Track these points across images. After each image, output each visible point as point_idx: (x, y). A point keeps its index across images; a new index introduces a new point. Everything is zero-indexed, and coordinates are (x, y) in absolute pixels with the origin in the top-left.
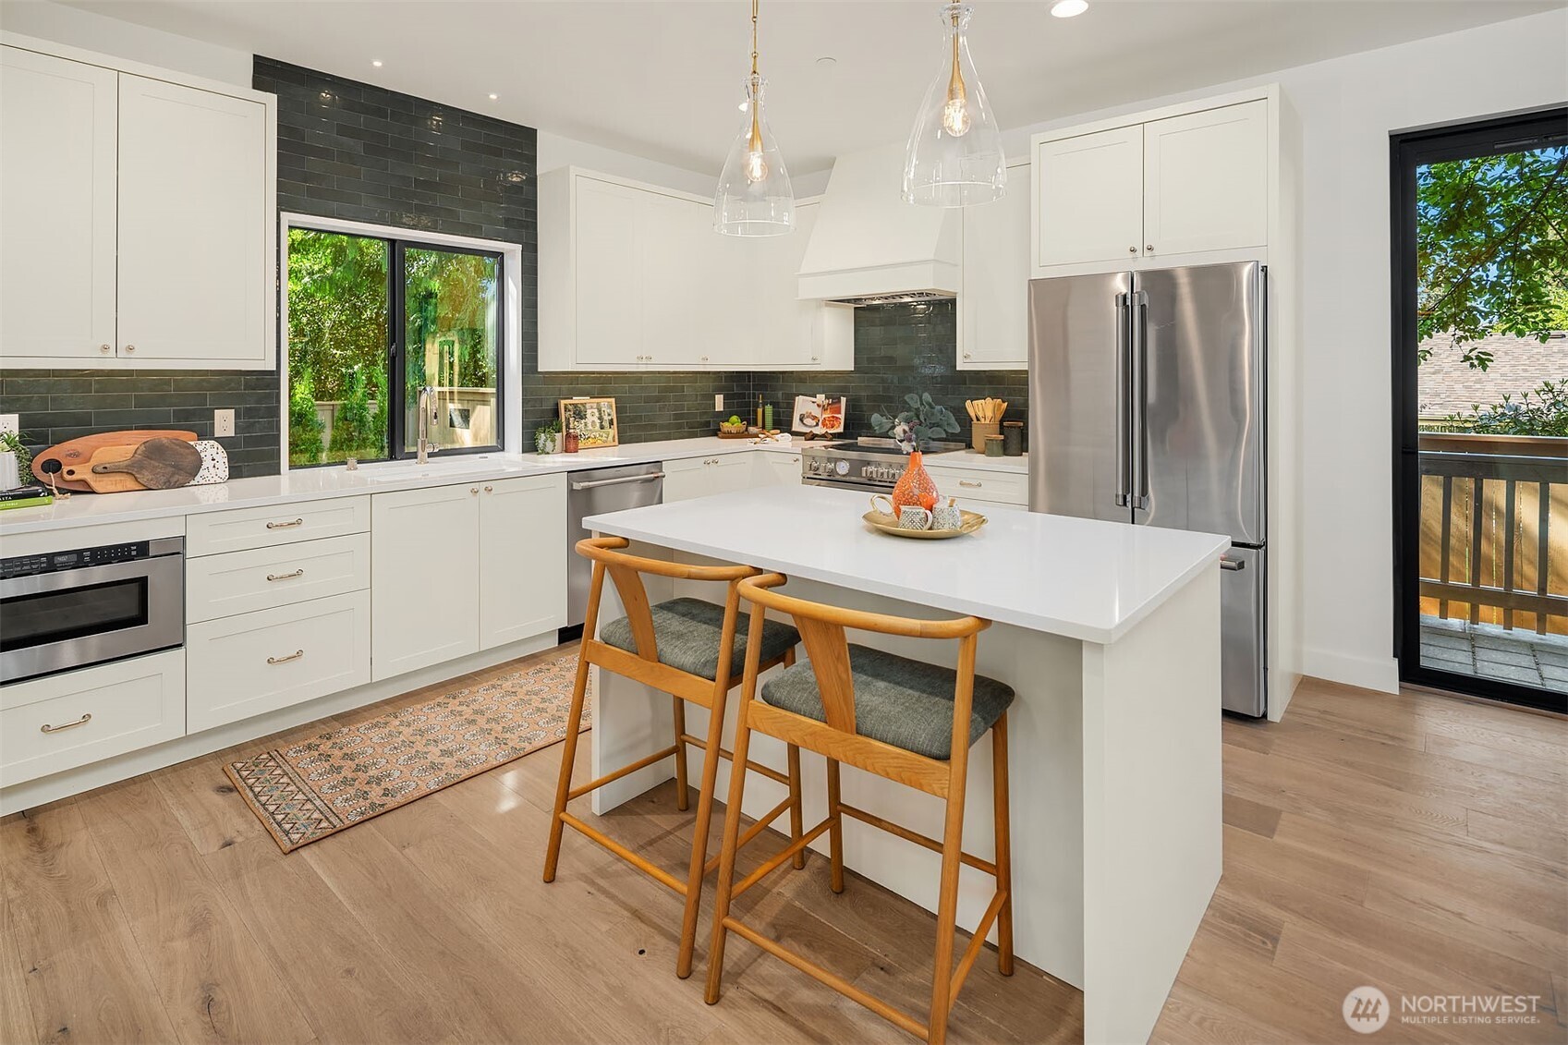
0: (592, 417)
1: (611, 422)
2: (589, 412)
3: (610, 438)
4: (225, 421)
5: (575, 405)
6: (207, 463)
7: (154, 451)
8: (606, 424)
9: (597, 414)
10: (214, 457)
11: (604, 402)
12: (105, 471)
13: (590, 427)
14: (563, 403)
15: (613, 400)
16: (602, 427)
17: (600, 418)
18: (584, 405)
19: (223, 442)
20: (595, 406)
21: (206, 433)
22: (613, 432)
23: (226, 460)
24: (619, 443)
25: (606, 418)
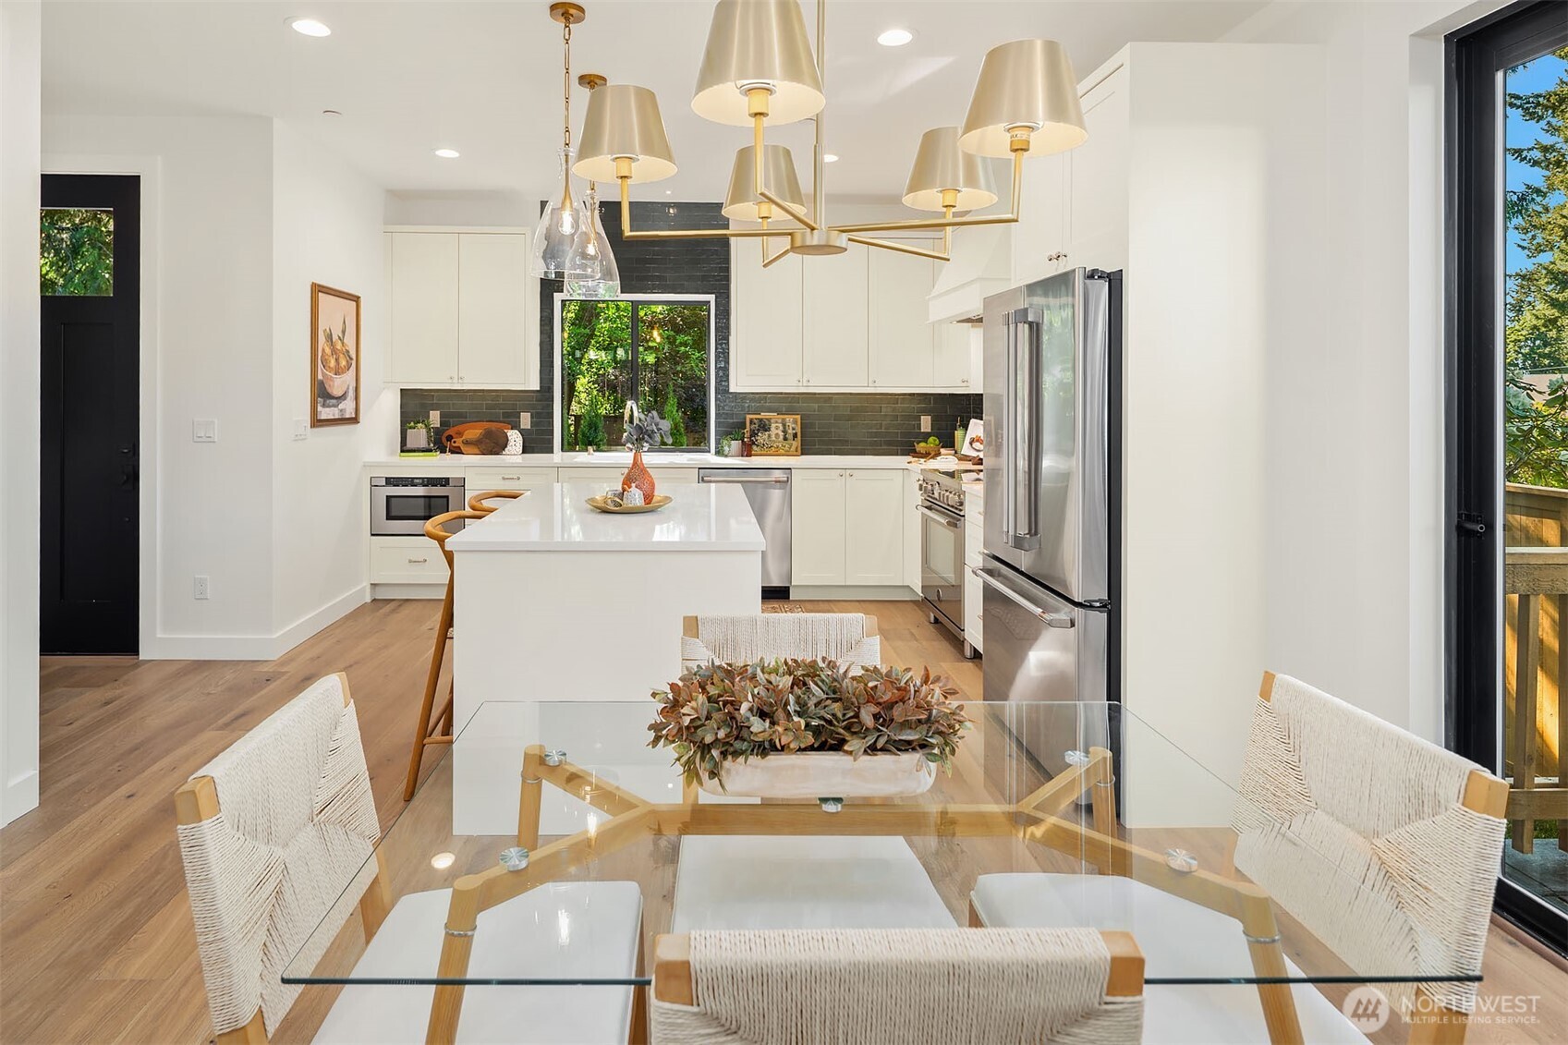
0: (776, 430)
1: (795, 436)
2: (773, 426)
3: (793, 448)
4: (526, 420)
5: (761, 420)
6: (511, 443)
7: (488, 434)
8: (790, 436)
9: (781, 428)
10: (515, 438)
11: (789, 419)
12: (467, 443)
13: (774, 439)
14: (749, 417)
15: (799, 417)
16: (785, 439)
17: (785, 432)
18: (769, 420)
19: (522, 432)
20: (780, 421)
21: (515, 426)
22: (796, 444)
23: (521, 442)
24: (802, 454)
25: (790, 431)
